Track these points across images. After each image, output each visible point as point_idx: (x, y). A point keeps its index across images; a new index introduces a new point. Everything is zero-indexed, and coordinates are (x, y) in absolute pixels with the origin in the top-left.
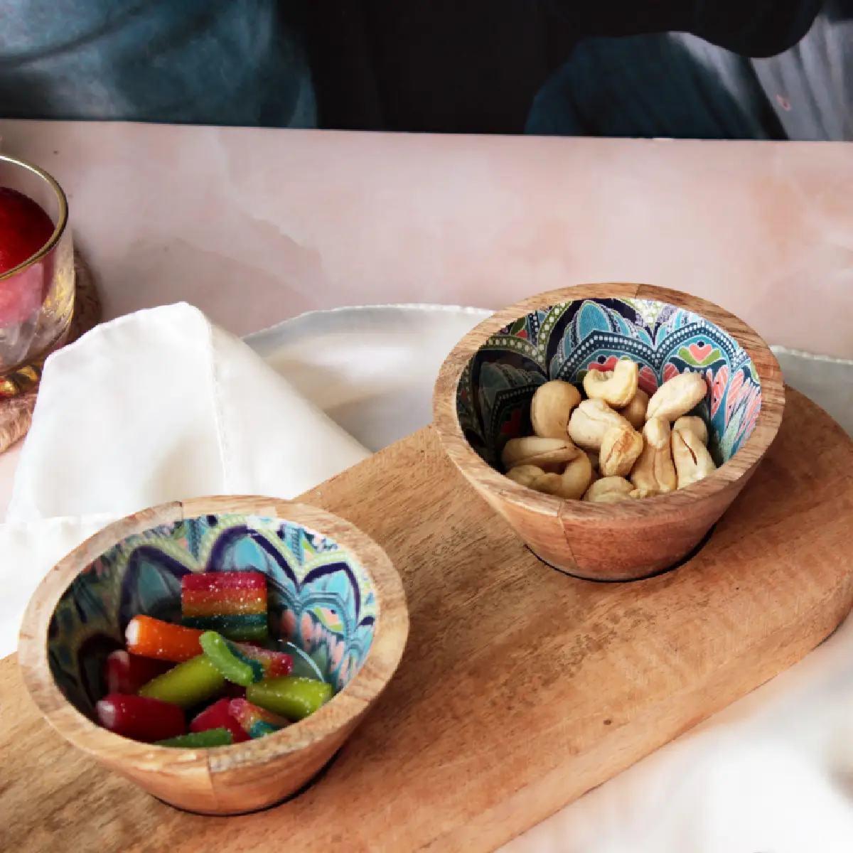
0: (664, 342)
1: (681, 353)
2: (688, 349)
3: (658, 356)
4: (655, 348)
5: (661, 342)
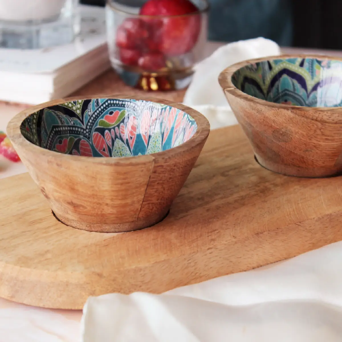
0: (89, 122)
1: (100, 124)
2: (104, 119)
3: (87, 130)
4: (84, 127)
5: (87, 122)
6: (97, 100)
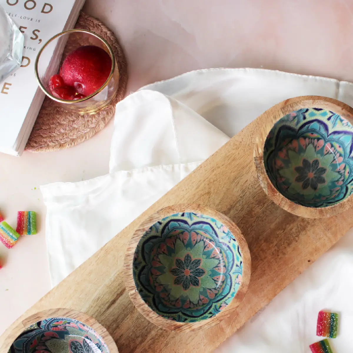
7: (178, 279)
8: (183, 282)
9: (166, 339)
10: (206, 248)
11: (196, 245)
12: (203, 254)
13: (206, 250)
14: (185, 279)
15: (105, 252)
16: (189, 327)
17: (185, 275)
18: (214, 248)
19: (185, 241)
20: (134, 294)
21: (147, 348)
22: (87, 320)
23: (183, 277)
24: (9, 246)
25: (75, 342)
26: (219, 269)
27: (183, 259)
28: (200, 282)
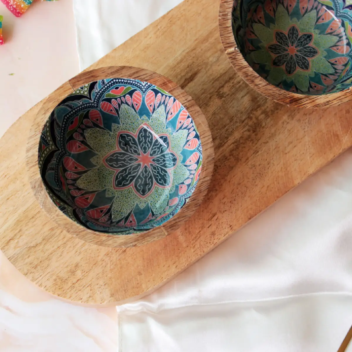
1: (107, 96)
2: (110, 92)
6: (103, 80)
7: (279, 58)
8: (286, 62)
9: (256, 144)
10: (320, 20)
11: (305, 15)
12: (315, 29)
13: (321, 22)
14: (289, 58)
15: (169, 21)
16: (311, 101)
17: (288, 54)
18: (333, 19)
19: (289, 8)
20: (233, 52)
21: (227, 155)
22: (164, 83)
23: (286, 56)
24: (18, 13)
25: (125, 136)
26: (337, 49)
27: (286, 32)
28: (311, 64)
